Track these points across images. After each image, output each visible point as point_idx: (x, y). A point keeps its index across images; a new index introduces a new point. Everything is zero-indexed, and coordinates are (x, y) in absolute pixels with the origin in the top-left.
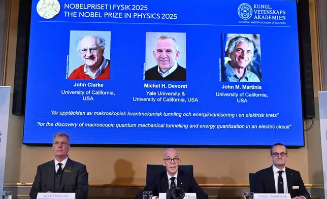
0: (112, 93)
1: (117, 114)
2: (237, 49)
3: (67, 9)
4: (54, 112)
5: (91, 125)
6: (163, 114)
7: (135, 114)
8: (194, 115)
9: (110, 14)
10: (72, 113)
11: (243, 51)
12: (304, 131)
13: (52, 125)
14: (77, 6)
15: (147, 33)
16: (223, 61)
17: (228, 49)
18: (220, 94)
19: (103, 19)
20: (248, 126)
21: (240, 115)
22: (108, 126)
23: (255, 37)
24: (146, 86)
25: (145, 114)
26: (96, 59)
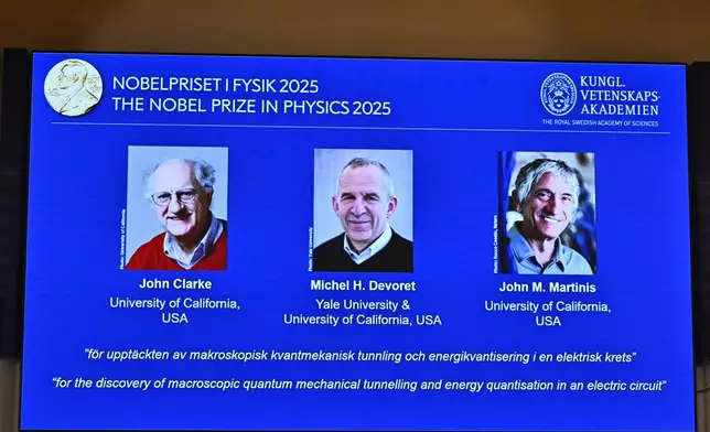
0: (234, 305)
1: (246, 357)
2: (537, 191)
3: (119, 92)
4: (93, 354)
5: (183, 384)
6: (356, 356)
7: (288, 356)
8: (432, 357)
9: (225, 104)
10: (136, 355)
11: (552, 196)
12: (696, 392)
13: (89, 383)
14: (145, 83)
15: (316, 150)
16: (502, 222)
17: (515, 193)
18: (494, 306)
19: (208, 116)
20: (561, 385)
21: (542, 358)
22: (224, 385)
23: (582, 160)
24: (316, 285)
25: (314, 356)
26: (193, 217)
